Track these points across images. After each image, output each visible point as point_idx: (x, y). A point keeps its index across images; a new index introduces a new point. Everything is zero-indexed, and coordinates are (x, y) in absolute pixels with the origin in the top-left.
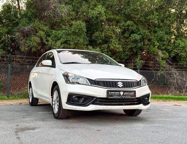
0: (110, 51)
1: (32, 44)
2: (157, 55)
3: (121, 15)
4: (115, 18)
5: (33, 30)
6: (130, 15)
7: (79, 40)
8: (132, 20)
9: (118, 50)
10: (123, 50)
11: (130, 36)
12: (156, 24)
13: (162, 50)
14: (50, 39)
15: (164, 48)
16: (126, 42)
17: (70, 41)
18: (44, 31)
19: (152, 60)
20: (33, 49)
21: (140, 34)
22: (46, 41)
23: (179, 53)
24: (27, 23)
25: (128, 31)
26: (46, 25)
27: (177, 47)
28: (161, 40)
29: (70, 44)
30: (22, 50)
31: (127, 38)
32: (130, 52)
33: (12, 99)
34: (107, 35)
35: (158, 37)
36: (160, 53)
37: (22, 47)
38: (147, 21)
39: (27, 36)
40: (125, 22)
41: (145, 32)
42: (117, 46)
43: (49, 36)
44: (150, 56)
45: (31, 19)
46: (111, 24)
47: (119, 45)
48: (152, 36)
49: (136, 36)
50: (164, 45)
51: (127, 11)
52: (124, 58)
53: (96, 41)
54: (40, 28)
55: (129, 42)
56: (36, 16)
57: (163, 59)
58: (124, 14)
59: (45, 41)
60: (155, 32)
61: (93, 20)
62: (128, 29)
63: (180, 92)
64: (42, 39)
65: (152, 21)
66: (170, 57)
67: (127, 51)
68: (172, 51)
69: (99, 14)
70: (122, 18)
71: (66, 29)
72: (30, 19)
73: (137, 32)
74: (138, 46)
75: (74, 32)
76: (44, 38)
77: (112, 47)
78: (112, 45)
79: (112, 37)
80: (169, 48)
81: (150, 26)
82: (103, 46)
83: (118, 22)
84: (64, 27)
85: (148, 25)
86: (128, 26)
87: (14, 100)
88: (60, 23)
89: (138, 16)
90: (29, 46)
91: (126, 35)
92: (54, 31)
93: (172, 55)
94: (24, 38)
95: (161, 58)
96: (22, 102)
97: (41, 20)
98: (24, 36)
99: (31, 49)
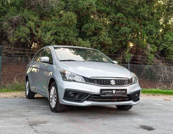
0: (100, 44)
1: (22, 34)
2: (146, 48)
3: (112, 7)
4: (106, 10)
5: (22, 20)
6: (120, 7)
7: (69, 32)
8: (122, 12)
9: (107, 43)
10: (113, 43)
11: (120, 29)
12: (147, 17)
13: (150, 43)
14: (39, 30)
15: (153, 41)
16: (116, 34)
17: (59, 32)
18: (33, 21)
19: (141, 54)
20: (22, 40)
21: (130, 27)
22: (36, 32)
23: (167, 47)
24: (15, 12)
25: (118, 23)
26: (35, 15)
27: (165, 41)
28: (150, 33)
29: (59, 36)
30: (11, 40)
31: (117, 31)
32: (119, 45)
33: (5, 92)
34: (97, 27)
35: (147, 30)
36: (149, 47)
37: (10, 38)
38: (137, 14)
39: (16, 25)
40: (116, 14)
41: (135, 26)
42: (107, 38)
43: (39, 27)
44: (139, 49)
45: (20, 8)
46: (101, 15)
47: (109, 37)
48: (142, 30)
49: (126, 29)
50: (153, 38)
51: (117, 3)
52: (113, 51)
53: (86, 33)
54: (29, 18)
55: (119, 35)
56: (25, 5)
57: (151, 53)
58: (115, 6)
59: (34, 32)
60: (145, 25)
61: (83, 12)
62: (118, 21)
63: (168, 86)
64: (31, 30)
65: (142, 14)
66: (158, 51)
67: (117, 44)
68: (160, 45)
69: (90, 5)
70: (113, 10)
71: (55, 20)
72: (18, 8)
73: (127, 25)
74: (127, 39)
75: (64, 23)
76: (33, 28)
77: (101, 40)
78: (102, 38)
79: (102, 29)
80: (158, 41)
81: (140, 19)
82: (93, 38)
83: (108, 14)
84: (53, 17)
85: (138, 18)
86: (119, 18)
87: (8, 93)
88: (50, 14)
89: (129, 9)
90: (17, 37)
91: (116, 27)
92: (44, 22)
93: (160, 49)
94: (12, 28)
95: (149, 52)
96: (16, 95)
97: (30, 9)
98: (12, 26)
99: (20, 40)
